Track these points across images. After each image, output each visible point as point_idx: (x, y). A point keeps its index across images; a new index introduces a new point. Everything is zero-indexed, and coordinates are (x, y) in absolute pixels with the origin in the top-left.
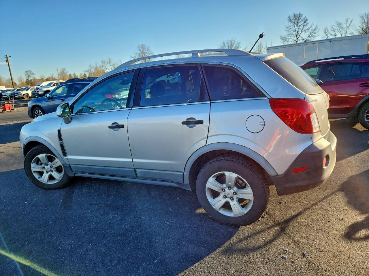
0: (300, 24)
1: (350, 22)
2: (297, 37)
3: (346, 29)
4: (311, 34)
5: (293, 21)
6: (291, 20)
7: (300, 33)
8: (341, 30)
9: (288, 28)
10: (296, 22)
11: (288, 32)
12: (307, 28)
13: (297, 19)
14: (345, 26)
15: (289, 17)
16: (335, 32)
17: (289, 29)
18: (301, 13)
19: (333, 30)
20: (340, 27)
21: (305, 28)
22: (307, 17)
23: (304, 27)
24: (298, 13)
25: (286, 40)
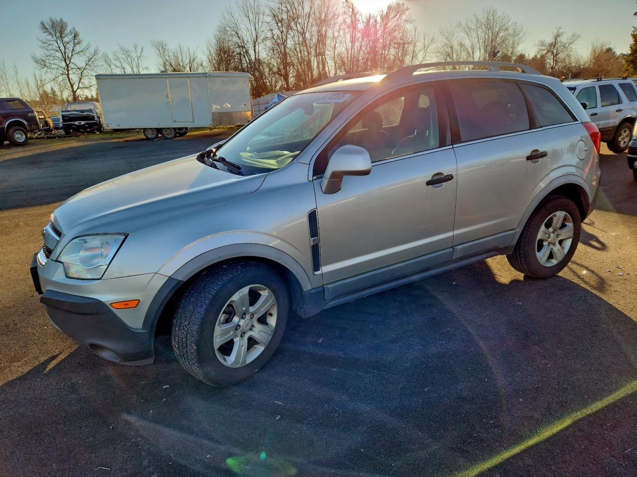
0: (66, 39)
1: (141, 50)
2: (66, 63)
3: (136, 60)
4: (89, 61)
5: (51, 31)
6: (47, 29)
7: (70, 56)
8: (129, 60)
9: (44, 43)
10: (58, 35)
11: (45, 51)
12: (81, 49)
13: (57, 29)
14: (134, 55)
15: (43, 24)
16: (121, 62)
17: (47, 45)
18: (65, 20)
19: (118, 59)
20: (127, 56)
21: (78, 48)
22: (77, 29)
23: (75, 46)
24: (58, 20)
25: (45, 66)
